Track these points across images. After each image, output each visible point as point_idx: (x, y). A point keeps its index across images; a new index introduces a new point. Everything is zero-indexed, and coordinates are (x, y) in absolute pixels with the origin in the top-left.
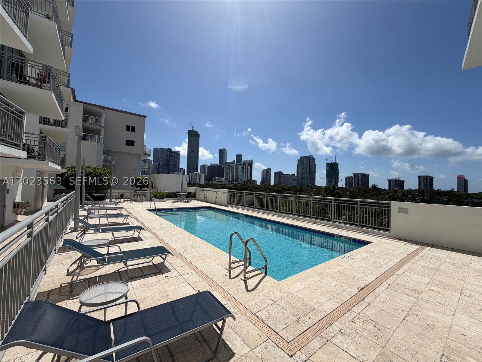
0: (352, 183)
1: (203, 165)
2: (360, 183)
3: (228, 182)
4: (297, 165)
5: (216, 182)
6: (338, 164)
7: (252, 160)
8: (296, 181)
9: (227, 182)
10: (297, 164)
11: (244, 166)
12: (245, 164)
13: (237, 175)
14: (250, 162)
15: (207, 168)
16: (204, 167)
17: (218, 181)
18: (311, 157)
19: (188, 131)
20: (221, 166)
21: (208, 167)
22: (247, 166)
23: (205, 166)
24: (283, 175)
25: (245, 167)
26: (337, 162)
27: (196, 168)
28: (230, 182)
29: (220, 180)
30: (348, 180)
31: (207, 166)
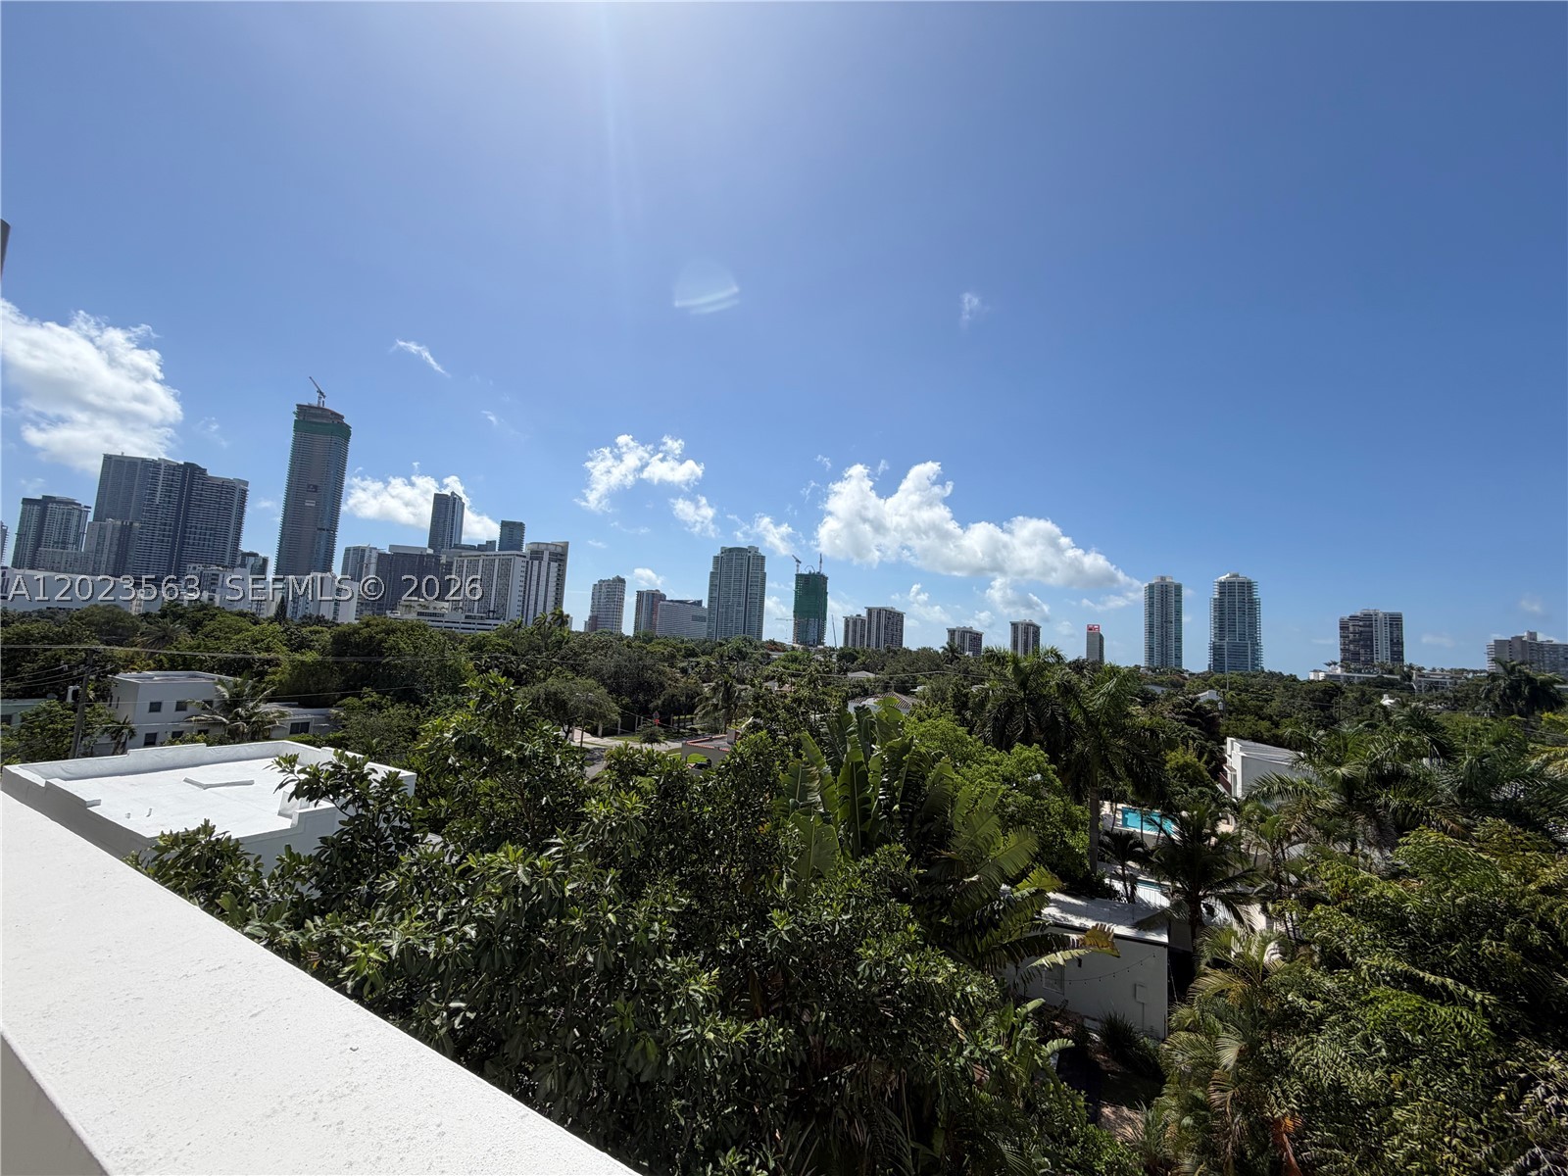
0: (862, 636)
1: (356, 549)
2: (882, 636)
3: (467, 617)
4: (712, 573)
5: (412, 616)
6: (827, 578)
7: (568, 543)
8: (705, 624)
9: (460, 616)
10: (711, 569)
11: (536, 563)
12: (536, 554)
13: (503, 594)
14: (559, 550)
15: (374, 560)
16: (363, 557)
17: (419, 614)
18: (753, 552)
19: (299, 406)
20: (437, 558)
21: (381, 556)
22: (544, 564)
23: (367, 554)
24: (665, 603)
25: (540, 568)
26: (824, 572)
27: (322, 556)
28: (474, 618)
29: (431, 611)
30: (852, 624)
31: (374, 554)
